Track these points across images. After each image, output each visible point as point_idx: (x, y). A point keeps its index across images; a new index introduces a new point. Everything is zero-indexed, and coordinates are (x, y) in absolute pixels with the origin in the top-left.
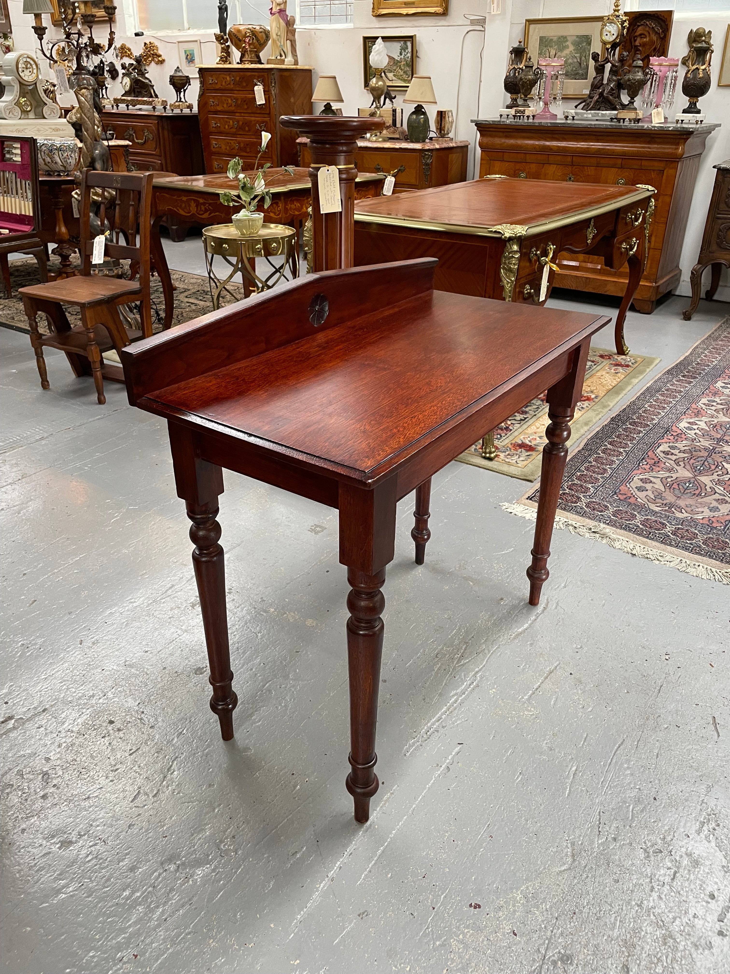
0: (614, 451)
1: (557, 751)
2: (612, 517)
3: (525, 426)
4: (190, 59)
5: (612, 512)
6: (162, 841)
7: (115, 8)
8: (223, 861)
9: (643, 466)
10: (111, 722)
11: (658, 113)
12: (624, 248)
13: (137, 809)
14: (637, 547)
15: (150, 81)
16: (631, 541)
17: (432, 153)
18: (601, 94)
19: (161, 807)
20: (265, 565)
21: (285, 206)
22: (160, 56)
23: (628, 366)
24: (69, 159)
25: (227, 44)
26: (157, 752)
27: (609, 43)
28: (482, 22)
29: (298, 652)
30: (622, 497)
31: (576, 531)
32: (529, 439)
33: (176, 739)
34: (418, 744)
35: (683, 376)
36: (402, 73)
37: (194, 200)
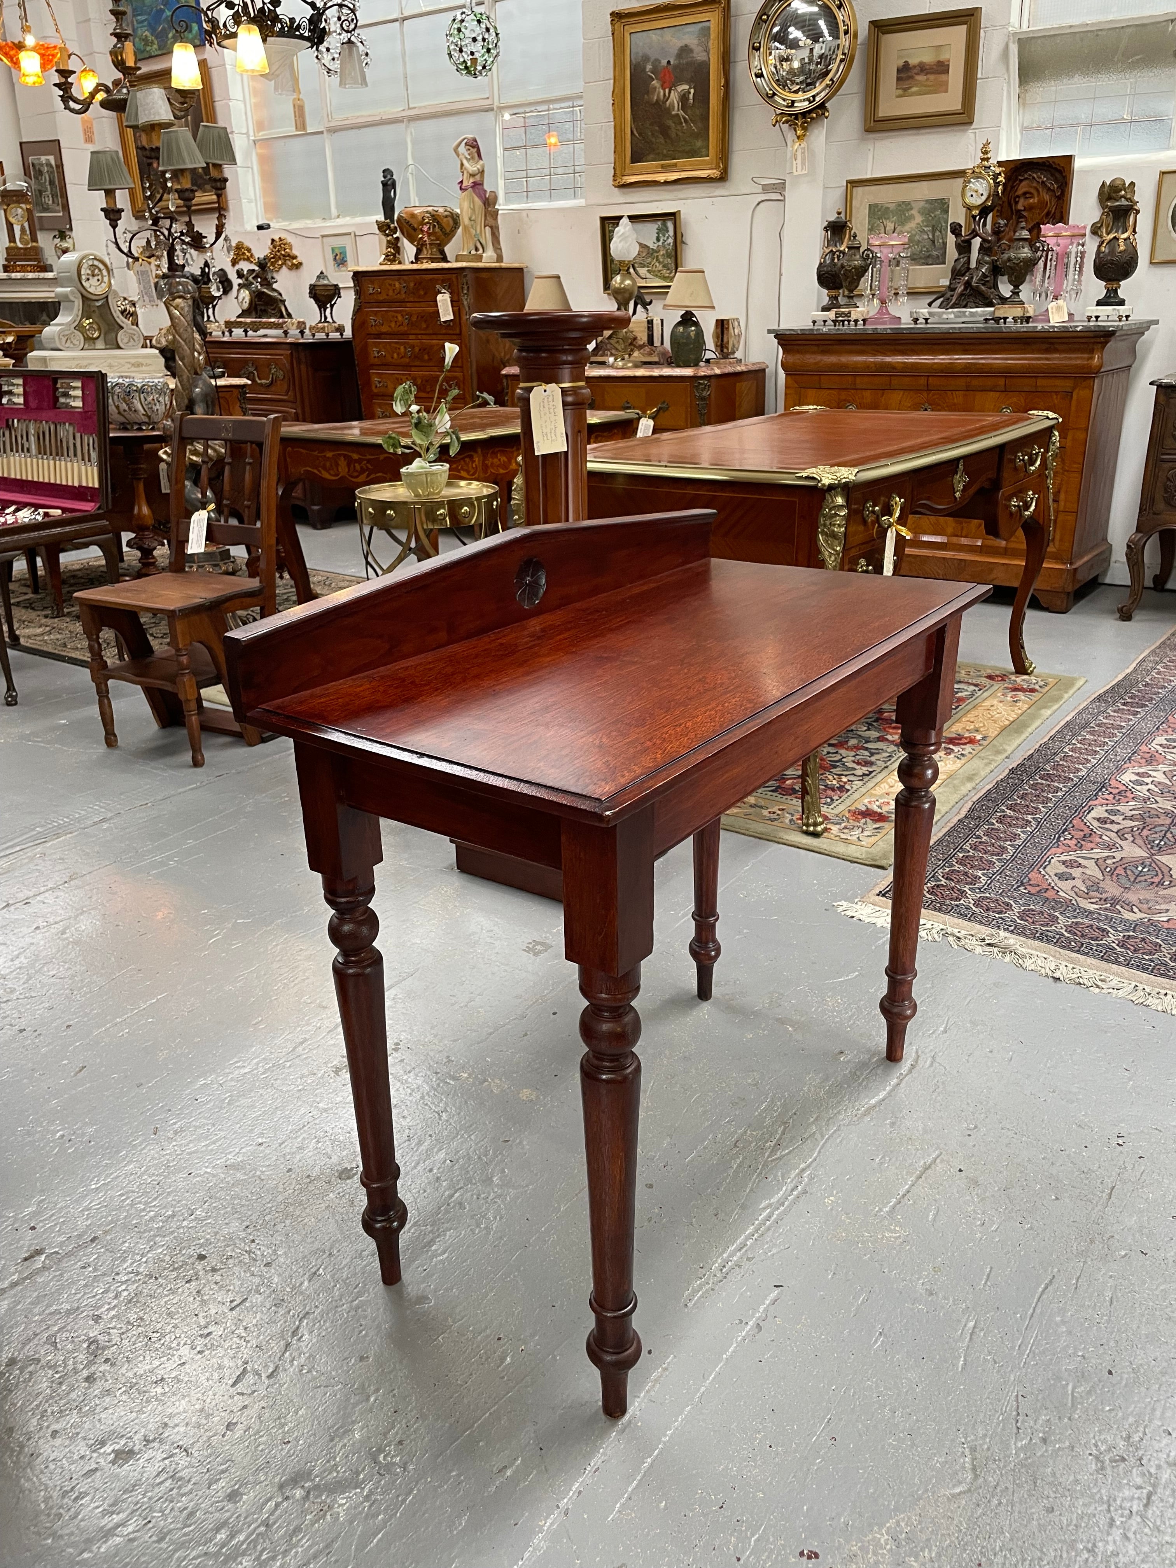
0: (1017, 819)
1: (940, 1296)
2: (1019, 921)
3: (870, 784)
4: (340, 260)
5: (1019, 913)
6: (282, 1449)
7: (226, 180)
8: (382, 1482)
9: (1065, 842)
10: (202, 1257)
11: (1059, 308)
12: (1015, 506)
13: (241, 1397)
14: (1062, 967)
15: (280, 294)
16: (1051, 958)
17: (709, 381)
18: (968, 284)
19: (280, 1393)
20: (453, 1005)
21: (483, 461)
22: (295, 257)
23: (1033, 691)
24: (155, 405)
25: (395, 236)
26: (275, 1305)
27: (976, 207)
28: (780, 188)
29: (507, 1141)
30: (1034, 890)
31: (960, 944)
32: (877, 803)
33: (306, 1283)
34: (707, 1287)
35: (1124, 704)
36: (660, 268)
37: (345, 456)
